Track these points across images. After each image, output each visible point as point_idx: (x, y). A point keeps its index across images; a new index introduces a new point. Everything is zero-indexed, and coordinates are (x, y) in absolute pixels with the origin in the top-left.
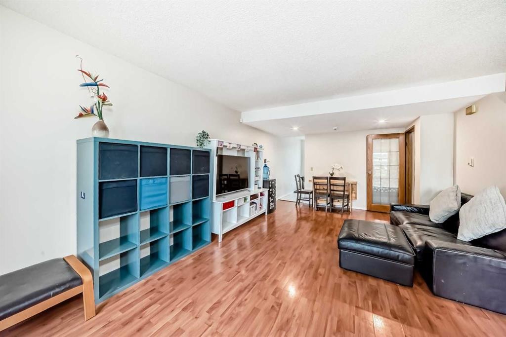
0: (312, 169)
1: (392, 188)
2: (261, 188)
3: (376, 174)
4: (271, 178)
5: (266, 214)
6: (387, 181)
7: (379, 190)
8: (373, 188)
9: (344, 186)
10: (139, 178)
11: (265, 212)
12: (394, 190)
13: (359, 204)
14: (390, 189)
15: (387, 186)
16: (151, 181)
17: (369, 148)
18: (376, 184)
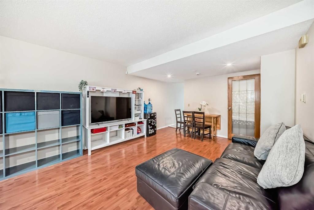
0: (189, 105)
1: (249, 122)
2: (142, 119)
3: (235, 109)
4: (153, 112)
5: (145, 137)
6: (245, 116)
7: (237, 123)
8: (233, 120)
9: (204, 118)
10: (3, 113)
11: (144, 136)
12: (251, 123)
13: (222, 133)
14: (247, 122)
15: (244, 119)
16: (18, 114)
17: (230, 88)
18: (235, 117)
